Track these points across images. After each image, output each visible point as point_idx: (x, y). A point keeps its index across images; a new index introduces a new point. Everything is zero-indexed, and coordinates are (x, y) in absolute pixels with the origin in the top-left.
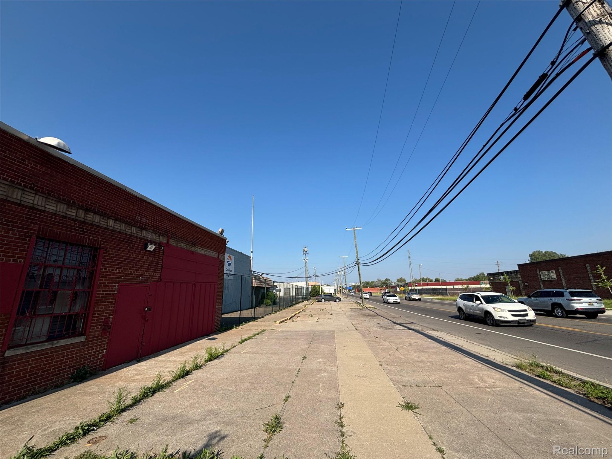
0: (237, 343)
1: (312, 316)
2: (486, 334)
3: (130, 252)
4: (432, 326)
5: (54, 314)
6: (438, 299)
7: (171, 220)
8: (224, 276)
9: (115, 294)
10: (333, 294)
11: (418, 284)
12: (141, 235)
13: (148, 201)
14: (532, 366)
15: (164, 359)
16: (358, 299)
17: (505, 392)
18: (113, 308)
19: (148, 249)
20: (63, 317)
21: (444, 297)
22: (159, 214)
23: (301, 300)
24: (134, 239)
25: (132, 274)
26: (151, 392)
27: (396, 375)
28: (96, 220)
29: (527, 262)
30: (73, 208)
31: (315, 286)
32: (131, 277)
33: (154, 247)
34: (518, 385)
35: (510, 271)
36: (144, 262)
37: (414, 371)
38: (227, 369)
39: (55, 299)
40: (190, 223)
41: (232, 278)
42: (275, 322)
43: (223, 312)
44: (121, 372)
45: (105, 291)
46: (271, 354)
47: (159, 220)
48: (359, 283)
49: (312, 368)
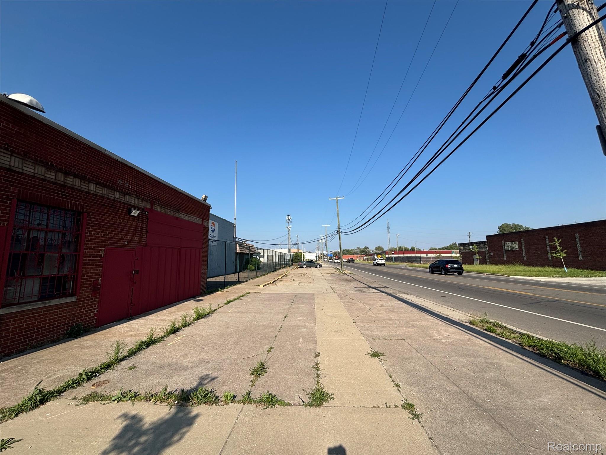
0: (223, 304)
1: (294, 280)
2: (450, 297)
3: (114, 217)
4: (403, 290)
5: (44, 275)
6: (412, 266)
7: (153, 185)
8: (208, 242)
9: (102, 257)
10: (314, 261)
11: (395, 252)
12: (124, 200)
13: (129, 165)
14: (482, 322)
15: (153, 318)
16: (338, 266)
17: (456, 342)
18: (101, 271)
19: (132, 214)
20: (53, 279)
21: (417, 265)
22: (141, 179)
23: (284, 266)
24: (117, 204)
25: (118, 239)
26: (145, 345)
27: (367, 330)
28: (77, 184)
29: (495, 234)
30: (52, 171)
31: (297, 253)
32: (117, 241)
33: (138, 212)
34: (468, 337)
35: (479, 242)
36: (129, 227)
37: (383, 327)
38: (214, 326)
39: (42, 261)
40: (173, 189)
41: (215, 244)
42: (259, 285)
43: (208, 276)
44: (114, 329)
45: (92, 255)
46: (255, 313)
47: (141, 185)
48: (340, 251)
49: (293, 325)
